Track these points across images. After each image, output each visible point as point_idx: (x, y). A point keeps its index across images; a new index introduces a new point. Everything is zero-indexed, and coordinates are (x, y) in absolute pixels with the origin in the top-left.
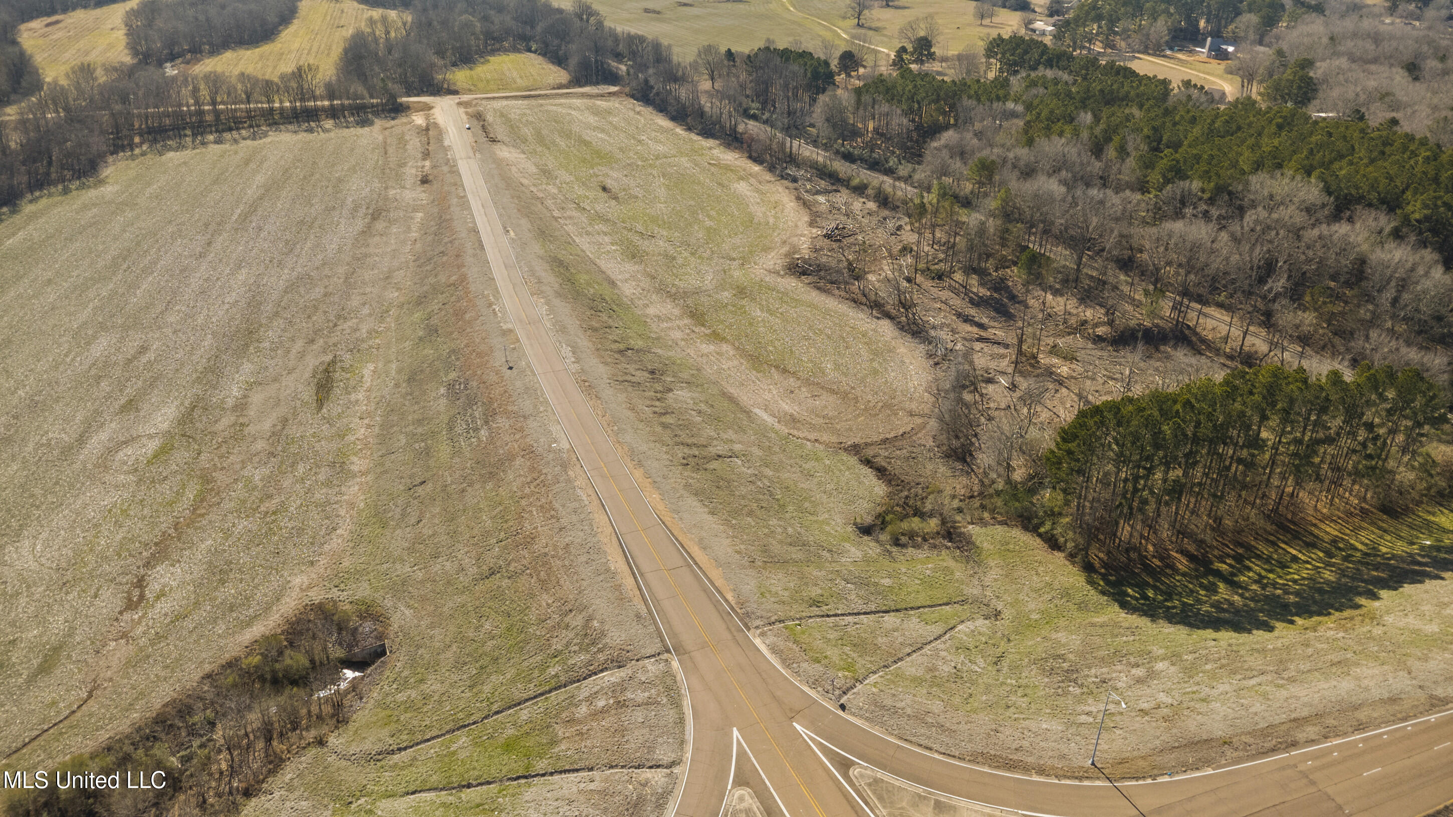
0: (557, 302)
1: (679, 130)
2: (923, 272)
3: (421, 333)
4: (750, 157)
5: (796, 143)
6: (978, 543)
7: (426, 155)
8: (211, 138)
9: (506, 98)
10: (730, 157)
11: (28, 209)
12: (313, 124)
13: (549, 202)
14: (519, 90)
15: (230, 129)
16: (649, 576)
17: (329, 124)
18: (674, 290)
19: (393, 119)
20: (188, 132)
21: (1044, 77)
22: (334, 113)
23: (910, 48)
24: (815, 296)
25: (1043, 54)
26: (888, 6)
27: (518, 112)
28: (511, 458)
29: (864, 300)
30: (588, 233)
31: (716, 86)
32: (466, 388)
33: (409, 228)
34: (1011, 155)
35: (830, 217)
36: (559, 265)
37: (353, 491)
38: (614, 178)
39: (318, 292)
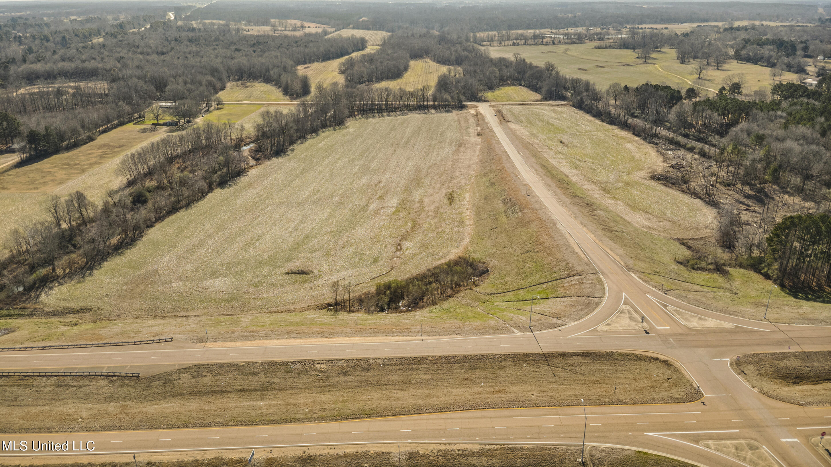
0: (545, 177)
1: (597, 121)
2: (720, 183)
3: (487, 185)
4: (634, 134)
5: (658, 129)
6: (731, 273)
7: (478, 125)
8: (385, 114)
9: (512, 104)
10: (624, 133)
11: (322, 135)
12: (426, 111)
13: (536, 146)
14: (517, 101)
15: (392, 111)
16: (591, 255)
17: (433, 111)
18: (595, 181)
19: (461, 111)
20: (376, 111)
21: (802, 101)
22: (434, 107)
23: (727, 88)
24: (663, 188)
25: (805, 92)
26: (718, 69)
27: (518, 110)
28: (532, 221)
29: (688, 191)
30: (554, 158)
31: (617, 103)
32: (510, 201)
33: (475, 150)
34: (775, 133)
35: (674, 160)
36: (543, 166)
37: (468, 229)
38: (565, 138)
39: (442, 169)
